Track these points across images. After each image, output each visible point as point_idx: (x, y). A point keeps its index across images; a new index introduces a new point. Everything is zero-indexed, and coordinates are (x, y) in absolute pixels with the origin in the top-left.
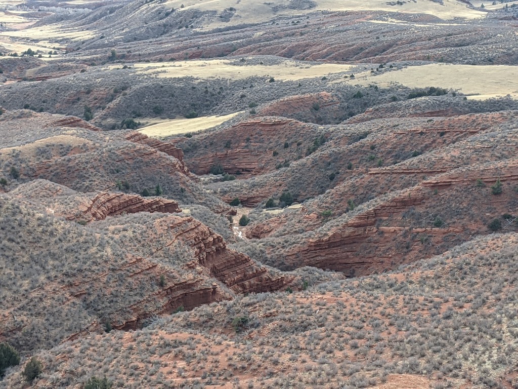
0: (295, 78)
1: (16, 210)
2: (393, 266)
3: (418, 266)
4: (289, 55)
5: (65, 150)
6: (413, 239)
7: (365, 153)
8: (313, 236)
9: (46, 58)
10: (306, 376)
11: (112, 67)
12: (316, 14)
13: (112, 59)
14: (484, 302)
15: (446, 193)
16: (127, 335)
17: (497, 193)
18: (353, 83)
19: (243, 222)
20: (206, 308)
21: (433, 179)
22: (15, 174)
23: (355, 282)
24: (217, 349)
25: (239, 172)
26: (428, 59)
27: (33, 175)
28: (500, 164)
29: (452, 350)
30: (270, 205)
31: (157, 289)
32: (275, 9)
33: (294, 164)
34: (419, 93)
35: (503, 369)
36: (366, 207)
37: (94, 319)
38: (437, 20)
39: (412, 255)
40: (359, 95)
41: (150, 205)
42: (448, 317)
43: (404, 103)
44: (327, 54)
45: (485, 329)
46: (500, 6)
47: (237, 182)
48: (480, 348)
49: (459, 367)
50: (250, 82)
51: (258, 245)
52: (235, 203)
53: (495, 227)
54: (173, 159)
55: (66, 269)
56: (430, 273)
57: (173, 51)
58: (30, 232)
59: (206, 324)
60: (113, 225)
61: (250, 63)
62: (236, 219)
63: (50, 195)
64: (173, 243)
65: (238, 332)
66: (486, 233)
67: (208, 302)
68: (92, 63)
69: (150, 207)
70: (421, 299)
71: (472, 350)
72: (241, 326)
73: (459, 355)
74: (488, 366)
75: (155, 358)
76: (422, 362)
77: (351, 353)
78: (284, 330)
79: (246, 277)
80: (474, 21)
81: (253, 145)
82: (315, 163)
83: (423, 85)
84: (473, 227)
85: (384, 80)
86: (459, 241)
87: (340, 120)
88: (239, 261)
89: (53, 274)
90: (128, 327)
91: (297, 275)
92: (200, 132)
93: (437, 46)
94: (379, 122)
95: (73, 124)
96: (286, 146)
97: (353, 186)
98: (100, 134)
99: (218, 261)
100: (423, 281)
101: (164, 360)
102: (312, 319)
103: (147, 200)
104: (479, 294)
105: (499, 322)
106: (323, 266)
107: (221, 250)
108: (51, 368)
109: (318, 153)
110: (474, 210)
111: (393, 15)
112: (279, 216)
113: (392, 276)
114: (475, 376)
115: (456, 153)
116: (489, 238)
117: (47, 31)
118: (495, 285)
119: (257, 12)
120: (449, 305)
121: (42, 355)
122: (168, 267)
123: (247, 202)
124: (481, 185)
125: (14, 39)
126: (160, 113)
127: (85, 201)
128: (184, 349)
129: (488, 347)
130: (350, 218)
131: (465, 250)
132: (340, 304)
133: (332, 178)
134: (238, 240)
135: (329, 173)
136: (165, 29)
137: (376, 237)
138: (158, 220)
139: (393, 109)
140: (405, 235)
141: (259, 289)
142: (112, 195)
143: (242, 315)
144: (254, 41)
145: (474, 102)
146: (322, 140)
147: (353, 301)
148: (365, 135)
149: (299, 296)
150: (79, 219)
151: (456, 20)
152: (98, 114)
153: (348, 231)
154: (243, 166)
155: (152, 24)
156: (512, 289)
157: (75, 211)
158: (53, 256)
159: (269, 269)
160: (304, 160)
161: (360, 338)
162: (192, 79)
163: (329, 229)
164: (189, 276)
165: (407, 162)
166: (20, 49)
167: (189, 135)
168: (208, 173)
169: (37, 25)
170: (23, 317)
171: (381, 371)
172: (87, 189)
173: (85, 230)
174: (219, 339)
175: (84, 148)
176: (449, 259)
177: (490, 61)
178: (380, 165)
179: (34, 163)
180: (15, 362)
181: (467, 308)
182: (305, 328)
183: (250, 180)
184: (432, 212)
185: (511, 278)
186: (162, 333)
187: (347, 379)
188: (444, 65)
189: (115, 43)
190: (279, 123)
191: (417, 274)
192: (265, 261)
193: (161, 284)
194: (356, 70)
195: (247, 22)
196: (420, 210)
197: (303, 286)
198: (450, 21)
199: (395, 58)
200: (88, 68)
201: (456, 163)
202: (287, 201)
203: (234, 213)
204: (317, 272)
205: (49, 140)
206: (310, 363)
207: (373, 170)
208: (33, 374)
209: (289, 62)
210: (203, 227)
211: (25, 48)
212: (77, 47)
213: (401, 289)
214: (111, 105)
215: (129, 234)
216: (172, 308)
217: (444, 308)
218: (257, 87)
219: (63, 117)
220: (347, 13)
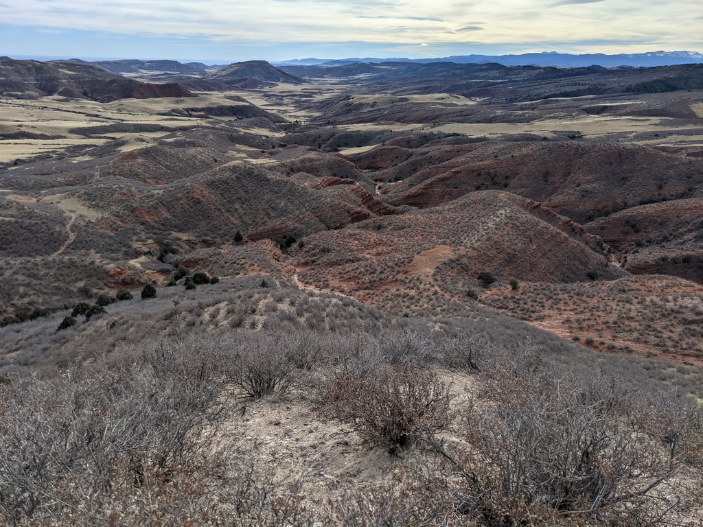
0: (400, 130)
1: (293, 184)
2: (437, 204)
3: (447, 204)
4: (398, 121)
5: (311, 160)
6: (446, 194)
7: (427, 160)
8: (407, 193)
9: (303, 124)
10: (404, 246)
11: (328, 127)
12: (409, 104)
13: (329, 124)
14: (473, 217)
15: (459, 175)
16: (336, 231)
17: (479, 175)
18: (423, 132)
19: (380, 188)
20: (365, 221)
21: (454, 170)
22: (292, 170)
23: (423, 211)
24: (369, 236)
25: (378, 168)
26: (453, 121)
27: (299, 170)
28: (481, 163)
29: (459, 236)
30: (390, 181)
31: (347, 214)
32: (393, 102)
33: (399, 165)
34: (450, 135)
35: (479, 243)
36: (428, 181)
37: (323, 225)
38: (458, 105)
39: (445, 200)
40: (425, 137)
41: (344, 182)
42: (459, 223)
43: (444, 139)
44: (413, 120)
45: (473, 228)
46: (482, 99)
47: (377, 172)
48: (471, 235)
49: (462, 242)
50: (383, 132)
51: (385, 197)
52: (376, 180)
53: (478, 188)
54: (353, 164)
55: (312, 207)
56: (452, 207)
57: (352, 120)
58: (299, 193)
59: (366, 227)
60: (330, 190)
61: (382, 124)
62: (377, 187)
63: (305, 178)
64: (353, 196)
65: (378, 230)
66: (474, 191)
67: (366, 219)
68: (321, 125)
69: (344, 183)
70: (448, 217)
71: (468, 236)
72: (379, 228)
73: (462, 238)
74: (473, 242)
75: (346, 240)
76: (448, 241)
77: (421, 238)
78: (395, 229)
79: (381, 209)
80: (472, 106)
81: (383, 157)
82: (408, 164)
83: (451, 132)
84: (469, 188)
85: (436, 130)
86: (464, 194)
87: (418, 147)
88: (378, 203)
89: (308, 208)
90: (336, 228)
91: (400, 208)
92: (363, 153)
93: (457, 116)
94: (433, 147)
95: (314, 150)
96: (397, 157)
97: (422, 173)
98: (324, 154)
99: (370, 203)
100: (449, 210)
101: (349, 240)
102: (406, 225)
103: (343, 180)
104: (471, 215)
105: (478, 225)
106: (411, 204)
107: (371, 199)
108: (308, 243)
109: (409, 160)
110: (470, 182)
111: (440, 104)
112: (393, 185)
113: (437, 208)
114: (468, 245)
115: (463, 159)
116: (476, 192)
117: (303, 113)
118: (477, 211)
119: (385, 103)
120: (459, 219)
121: (305, 239)
122: (351, 206)
123: (381, 180)
124: (473, 172)
125: (290, 116)
126: (347, 145)
127: (319, 180)
128: (358, 236)
129: (474, 235)
130: (421, 186)
131: (466, 198)
132: (417, 219)
133: (414, 170)
134: (378, 195)
135: (413, 168)
136: (349, 111)
137: (431, 193)
138: (347, 188)
139: (439, 142)
140: (442, 192)
141: (386, 214)
142: (329, 178)
143: (379, 224)
144: (384, 115)
145: (471, 138)
146: (411, 155)
147: (422, 218)
148: (428, 153)
149: (401, 216)
150: (317, 187)
151: (465, 105)
152: (323, 146)
153: (420, 191)
154: (380, 166)
155: (344, 109)
156: (484, 212)
157: (315, 184)
158: (307, 201)
159: (390, 206)
160: (403, 163)
161: (424, 232)
162: (359, 131)
163: (413, 190)
164: (359, 209)
165: (444, 163)
166: (293, 120)
167: (358, 154)
168: (366, 169)
169: (299, 110)
170: (297, 225)
171: (432, 244)
172: (320, 176)
173: (319, 191)
174: (370, 233)
175: (318, 160)
176: (459, 201)
177: (478, 122)
178: (433, 164)
179: (299, 166)
180: (295, 241)
181: (466, 220)
182: (403, 228)
183: (382, 171)
184: (453, 183)
185: (483, 208)
186: (349, 230)
187: (419, 247)
188: (460, 124)
189: (330, 117)
190: (394, 148)
191: (447, 207)
192: (388, 203)
193: (348, 212)
194: (425, 126)
195: (382, 107)
196: (449, 182)
197: (403, 212)
198: (462, 106)
199: (440, 121)
200: (320, 128)
201: (463, 163)
202: (397, 179)
203: (376, 185)
204: (408, 207)
205: (304, 157)
206: (405, 241)
207: (431, 167)
208: (301, 245)
209: (398, 123)
210: (364, 190)
211: (295, 120)
212: (315, 119)
213: (441, 213)
214: (328, 142)
215: (336, 193)
216: (353, 221)
217: (457, 220)
218: (385, 134)
219: (310, 147)
220: (421, 103)
